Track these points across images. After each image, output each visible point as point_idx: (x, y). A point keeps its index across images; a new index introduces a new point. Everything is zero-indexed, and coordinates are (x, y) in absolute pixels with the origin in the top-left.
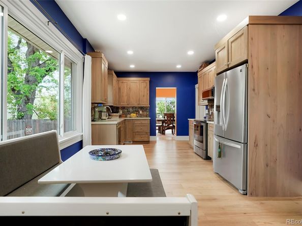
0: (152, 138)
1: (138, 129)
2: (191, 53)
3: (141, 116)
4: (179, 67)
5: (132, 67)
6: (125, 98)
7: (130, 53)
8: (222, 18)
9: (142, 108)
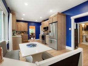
0: (29, 40)
1: (24, 38)
2: (41, 18)
3: (25, 34)
4: (36, 21)
5: (23, 19)
6: (19, 29)
7: (24, 15)
8: (51, 11)
9: (25, 32)
